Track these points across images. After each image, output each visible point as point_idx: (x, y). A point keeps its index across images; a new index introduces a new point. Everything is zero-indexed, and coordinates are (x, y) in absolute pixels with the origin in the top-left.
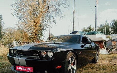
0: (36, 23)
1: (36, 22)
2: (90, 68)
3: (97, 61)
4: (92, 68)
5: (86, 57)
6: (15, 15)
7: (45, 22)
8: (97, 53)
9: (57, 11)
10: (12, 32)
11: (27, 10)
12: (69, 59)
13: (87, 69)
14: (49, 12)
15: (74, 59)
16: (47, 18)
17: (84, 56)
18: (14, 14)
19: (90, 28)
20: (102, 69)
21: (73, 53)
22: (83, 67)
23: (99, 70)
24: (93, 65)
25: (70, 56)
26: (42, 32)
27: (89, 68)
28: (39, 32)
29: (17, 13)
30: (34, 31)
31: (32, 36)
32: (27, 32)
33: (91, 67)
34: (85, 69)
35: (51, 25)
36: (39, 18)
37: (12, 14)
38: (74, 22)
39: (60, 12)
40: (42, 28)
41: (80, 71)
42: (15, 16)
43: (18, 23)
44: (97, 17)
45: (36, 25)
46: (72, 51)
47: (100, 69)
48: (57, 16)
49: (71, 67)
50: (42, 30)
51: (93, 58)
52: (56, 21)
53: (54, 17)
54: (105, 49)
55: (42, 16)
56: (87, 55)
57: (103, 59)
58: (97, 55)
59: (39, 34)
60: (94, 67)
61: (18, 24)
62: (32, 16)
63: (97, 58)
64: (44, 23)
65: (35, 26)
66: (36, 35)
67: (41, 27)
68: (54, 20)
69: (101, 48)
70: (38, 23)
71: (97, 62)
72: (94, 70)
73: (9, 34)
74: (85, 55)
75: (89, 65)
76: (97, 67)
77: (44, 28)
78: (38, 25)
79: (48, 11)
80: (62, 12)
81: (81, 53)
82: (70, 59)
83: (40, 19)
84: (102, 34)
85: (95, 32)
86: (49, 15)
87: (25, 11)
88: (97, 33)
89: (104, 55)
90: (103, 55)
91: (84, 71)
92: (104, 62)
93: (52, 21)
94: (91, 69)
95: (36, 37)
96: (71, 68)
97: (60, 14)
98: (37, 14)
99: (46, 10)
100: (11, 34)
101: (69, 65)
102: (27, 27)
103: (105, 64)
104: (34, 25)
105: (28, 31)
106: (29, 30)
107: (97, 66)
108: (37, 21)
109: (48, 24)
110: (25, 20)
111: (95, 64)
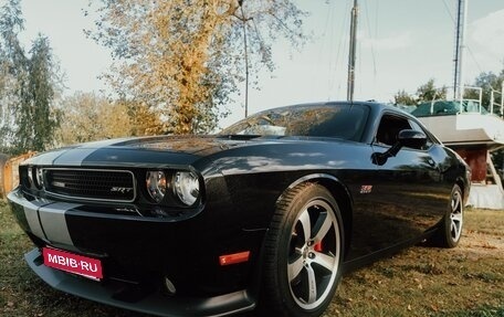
0: (188, 69)
1: (189, 62)
2: (417, 269)
3: (454, 237)
4: (429, 271)
5: (400, 217)
6: (101, 35)
7: (226, 63)
8: (459, 197)
9: (281, 13)
10: (97, 111)
11: (148, 12)
12: (295, 216)
13: (401, 277)
14: (245, 20)
15: (329, 221)
16: (237, 46)
17: (389, 210)
18: (95, 30)
19: (428, 93)
20: (480, 277)
21: (322, 189)
22: (382, 264)
23: (465, 282)
24: (433, 256)
25: (305, 202)
26: (213, 109)
27: (410, 268)
28: (201, 108)
29: (108, 24)
30: (180, 105)
31: (173, 124)
32: (152, 108)
33: (423, 265)
34: (390, 275)
35: (252, 79)
36: (200, 46)
37: (88, 33)
38: (352, 63)
39: (291, 19)
40: (213, 88)
41: (361, 281)
42: (100, 42)
43: (113, 69)
44: (464, 41)
45: (188, 79)
46: (316, 176)
47: (466, 277)
48: (280, 35)
49: (309, 261)
50: (214, 101)
51: (435, 222)
52: (274, 58)
53: (267, 42)
54: (494, 183)
55: (211, 39)
56: (404, 209)
57: (486, 230)
58: (458, 209)
59: (200, 118)
60: (439, 267)
61: (111, 73)
62: (171, 39)
63: (457, 222)
64: (224, 70)
65: (184, 82)
66: (186, 122)
67: (208, 85)
68: (265, 53)
69: (477, 178)
70: (194, 69)
71: (455, 240)
72: (435, 282)
73: (85, 121)
74: (398, 207)
75: (414, 256)
76: (452, 268)
77: (223, 91)
78: (197, 77)
79: (239, 13)
80: (300, 17)
81: (367, 189)
82: (304, 217)
83: (206, 49)
84: (483, 113)
85: (451, 103)
86: (243, 34)
87: (139, 15)
88: (461, 108)
89: (491, 213)
90: (485, 213)
91: (383, 282)
92: (491, 241)
93: (255, 58)
94: (418, 277)
95: (186, 131)
96: (313, 265)
97: (293, 27)
98: (193, 30)
99: (232, 12)
100: (94, 119)
101: (302, 250)
102: (149, 85)
103: (494, 253)
104: (181, 77)
105: (156, 106)
106: (156, 102)
107: (452, 263)
108: (191, 61)
109: (240, 75)
110: (140, 56)
111: (444, 252)
